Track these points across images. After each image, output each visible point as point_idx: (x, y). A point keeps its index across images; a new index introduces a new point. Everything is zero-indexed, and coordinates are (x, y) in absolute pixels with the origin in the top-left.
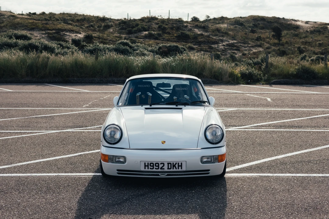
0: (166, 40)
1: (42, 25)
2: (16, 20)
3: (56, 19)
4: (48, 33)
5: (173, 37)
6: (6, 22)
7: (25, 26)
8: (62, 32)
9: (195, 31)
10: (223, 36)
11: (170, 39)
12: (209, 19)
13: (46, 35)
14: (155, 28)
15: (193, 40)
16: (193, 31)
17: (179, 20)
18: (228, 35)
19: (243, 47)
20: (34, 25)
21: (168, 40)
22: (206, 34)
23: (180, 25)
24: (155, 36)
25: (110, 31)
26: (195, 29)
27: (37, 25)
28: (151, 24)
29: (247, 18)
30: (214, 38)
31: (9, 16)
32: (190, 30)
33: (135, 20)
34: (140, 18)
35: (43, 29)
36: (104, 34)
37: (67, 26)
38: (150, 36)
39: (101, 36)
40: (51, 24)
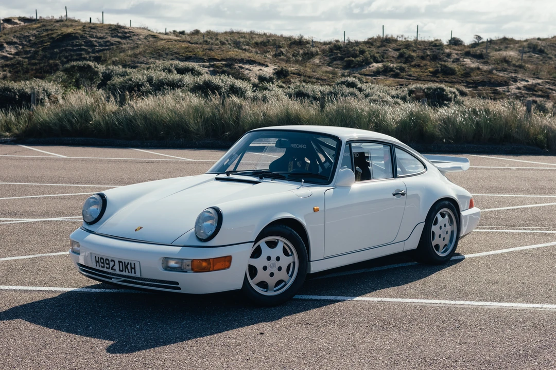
0: (415, 78)
1: (204, 51)
2: (159, 43)
3: (220, 42)
4: (214, 65)
5: (426, 74)
6: (142, 46)
7: (176, 53)
8: (236, 63)
9: (465, 63)
10: (516, 72)
11: (421, 76)
12: (480, 42)
13: (211, 69)
14: (393, 57)
15: (462, 79)
16: (462, 63)
17: (436, 44)
18: (526, 70)
19: (554, 92)
20: (191, 52)
21: (418, 79)
22: (485, 68)
23: (439, 53)
24: (394, 71)
25: (314, 62)
26: (465, 60)
27: (194, 52)
28: (387, 50)
29: (551, 41)
30: (501, 74)
31: (147, 36)
32: (456, 62)
33: (357, 43)
34: (366, 40)
35: (206, 58)
36: (306, 67)
37: (244, 53)
38: (386, 71)
39: (302, 71)
40: (218, 49)
